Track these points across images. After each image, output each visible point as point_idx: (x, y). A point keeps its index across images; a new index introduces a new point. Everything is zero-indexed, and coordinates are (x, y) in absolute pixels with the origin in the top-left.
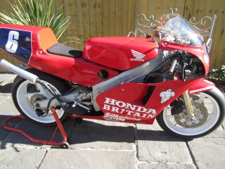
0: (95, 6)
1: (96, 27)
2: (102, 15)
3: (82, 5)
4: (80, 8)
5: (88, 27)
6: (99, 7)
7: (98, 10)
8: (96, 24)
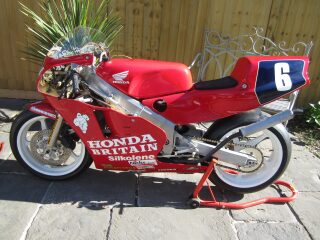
0: (151, 15)
1: (150, 42)
2: (161, 27)
3: (134, 11)
4: (131, 15)
5: (139, 42)
6: (157, 16)
7: (156, 20)
8: (151, 38)
